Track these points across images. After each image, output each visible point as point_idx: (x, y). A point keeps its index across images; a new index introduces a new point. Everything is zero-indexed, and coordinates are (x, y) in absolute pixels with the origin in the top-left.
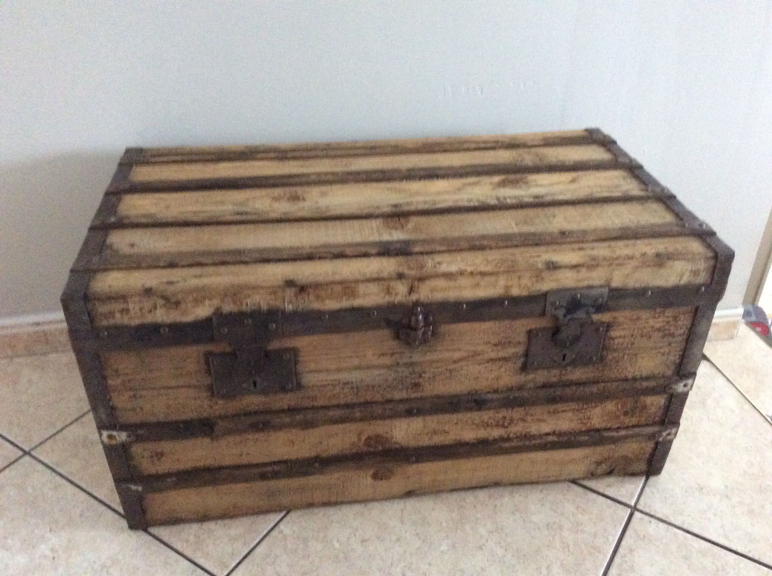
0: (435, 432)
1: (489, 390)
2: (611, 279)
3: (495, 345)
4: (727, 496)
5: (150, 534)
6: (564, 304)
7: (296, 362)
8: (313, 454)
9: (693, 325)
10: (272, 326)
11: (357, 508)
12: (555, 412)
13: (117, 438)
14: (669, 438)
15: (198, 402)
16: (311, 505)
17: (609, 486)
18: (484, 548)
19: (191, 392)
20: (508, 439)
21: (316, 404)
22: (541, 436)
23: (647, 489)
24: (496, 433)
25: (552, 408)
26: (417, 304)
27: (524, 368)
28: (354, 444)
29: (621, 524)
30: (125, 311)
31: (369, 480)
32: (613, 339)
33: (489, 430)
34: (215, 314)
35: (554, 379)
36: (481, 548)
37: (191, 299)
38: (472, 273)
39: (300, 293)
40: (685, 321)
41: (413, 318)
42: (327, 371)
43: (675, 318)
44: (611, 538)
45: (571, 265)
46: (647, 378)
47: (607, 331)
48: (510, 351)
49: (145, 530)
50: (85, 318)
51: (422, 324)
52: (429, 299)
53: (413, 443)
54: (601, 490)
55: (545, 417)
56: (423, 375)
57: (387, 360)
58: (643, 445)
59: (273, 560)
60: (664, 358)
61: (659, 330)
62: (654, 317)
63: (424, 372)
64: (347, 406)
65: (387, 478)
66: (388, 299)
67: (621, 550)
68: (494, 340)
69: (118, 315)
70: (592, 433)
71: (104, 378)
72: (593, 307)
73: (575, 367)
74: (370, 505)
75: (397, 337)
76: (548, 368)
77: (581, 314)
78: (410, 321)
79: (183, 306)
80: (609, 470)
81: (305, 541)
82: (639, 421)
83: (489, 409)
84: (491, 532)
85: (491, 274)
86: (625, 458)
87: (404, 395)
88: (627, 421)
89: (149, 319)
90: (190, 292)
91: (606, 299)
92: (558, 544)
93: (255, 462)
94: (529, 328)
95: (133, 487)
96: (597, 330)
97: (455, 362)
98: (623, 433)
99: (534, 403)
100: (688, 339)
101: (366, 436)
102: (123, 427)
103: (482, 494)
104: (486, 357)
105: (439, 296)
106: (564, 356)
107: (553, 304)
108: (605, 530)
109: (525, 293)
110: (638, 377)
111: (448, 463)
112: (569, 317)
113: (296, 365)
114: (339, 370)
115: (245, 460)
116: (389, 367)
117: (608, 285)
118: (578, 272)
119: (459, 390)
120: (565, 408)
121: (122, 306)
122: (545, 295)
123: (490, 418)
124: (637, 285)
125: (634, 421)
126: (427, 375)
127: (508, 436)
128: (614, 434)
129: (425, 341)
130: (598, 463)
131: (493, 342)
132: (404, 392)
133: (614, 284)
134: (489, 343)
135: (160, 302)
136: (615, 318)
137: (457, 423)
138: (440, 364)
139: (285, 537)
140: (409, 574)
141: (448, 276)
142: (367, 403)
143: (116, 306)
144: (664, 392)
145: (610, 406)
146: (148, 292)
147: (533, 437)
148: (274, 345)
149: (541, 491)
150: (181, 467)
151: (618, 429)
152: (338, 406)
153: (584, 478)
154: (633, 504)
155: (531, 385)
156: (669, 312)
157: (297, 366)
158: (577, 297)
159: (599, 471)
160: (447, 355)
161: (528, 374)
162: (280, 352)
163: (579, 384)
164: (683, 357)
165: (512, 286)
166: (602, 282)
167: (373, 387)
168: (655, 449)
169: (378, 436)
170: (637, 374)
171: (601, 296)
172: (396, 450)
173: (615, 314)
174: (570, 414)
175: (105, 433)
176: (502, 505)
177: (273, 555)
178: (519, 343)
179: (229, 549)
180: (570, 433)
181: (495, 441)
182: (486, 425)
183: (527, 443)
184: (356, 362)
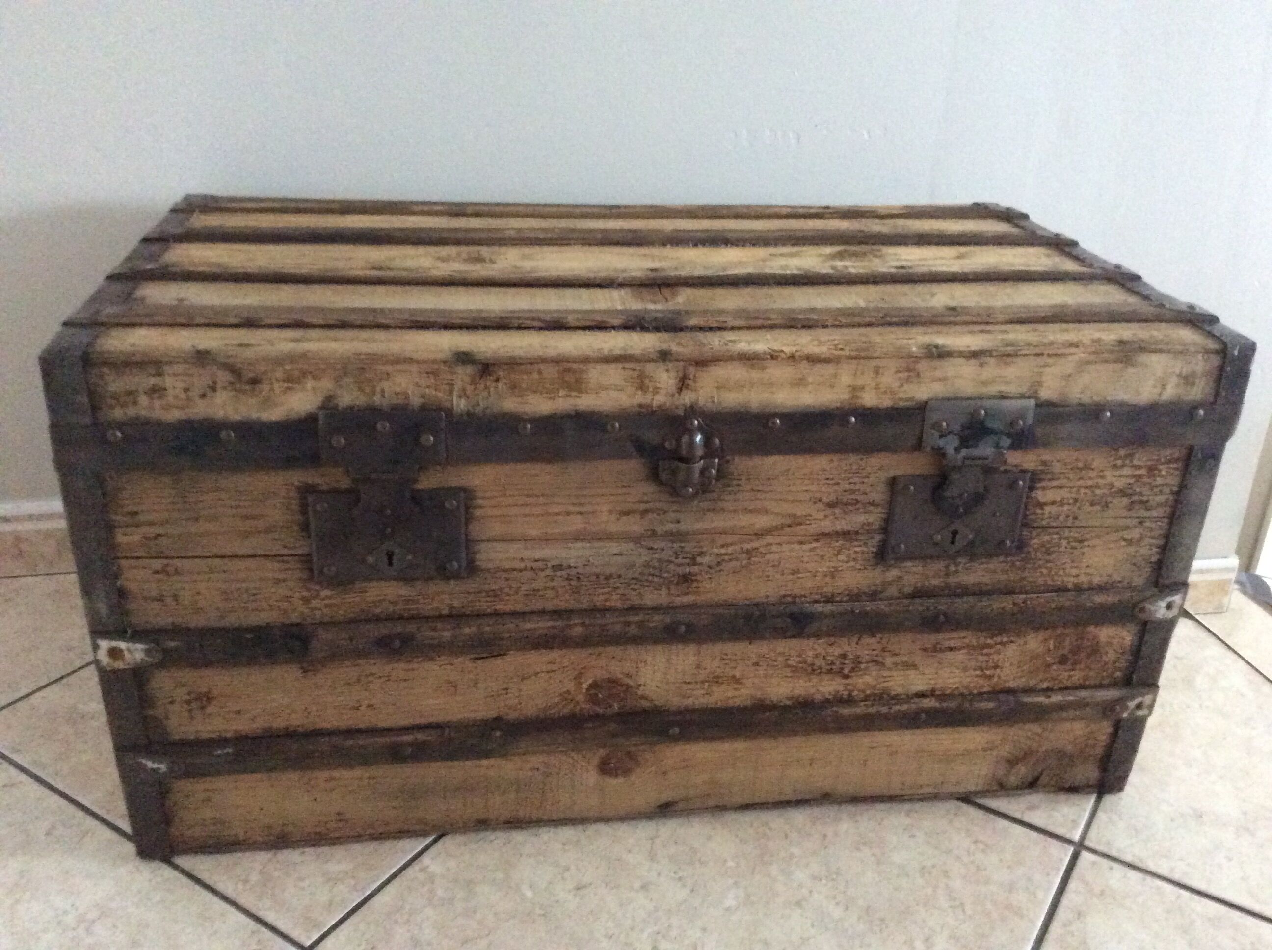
0: (717, 680)
1: (817, 597)
2: (1040, 384)
3: (831, 505)
4: (1247, 830)
5: (176, 867)
6: (957, 428)
7: (469, 519)
8: (493, 714)
9: (1182, 487)
10: (428, 439)
11: (567, 833)
12: (936, 649)
13: (127, 655)
14: (1140, 713)
15: (282, 591)
16: (482, 824)
17: (1032, 808)
18: (804, 903)
19: (271, 569)
20: (849, 701)
21: (500, 607)
22: (909, 698)
23: (1100, 814)
24: (829, 687)
25: (930, 639)
26: (692, 411)
27: (882, 556)
28: (566, 696)
29: (1058, 869)
30: (156, 391)
31: (591, 777)
32: (1041, 505)
33: (815, 679)
34: (322, 407)
35: (936, 582)
36: (799, 904)
37: (279, 374)
38: (792, 357)
39: (481, 377)
40: (1168, 477)
41: (685, 439)
42: (525, 539)
43: (1151, 469)
44: (1040, 894)
45: (970, 352)
46: (1101, 589)
47: (1032, 488)
48: (856, 520)
49: (167, 860)
50: (83, 399)
51: (700, 452)
52: (713, 402)
53: (676, 702)
54: (1018, 815)
55: (918, 658)
56: (699, 560)
57: (635, 525)
58: (1093, 727)
59: (406, 917)
60: (1131, 550)
61: (1122, 493)
62: (1115, 467)
63: (701, 554)
64: (557, 613)
65: (627, 772)
66: (640, 398)
67: (1062, 913)
68: (829, 494)
69: (143, 400)
70: (1002, 697)
71: (110, 528)
72: (1009, 435)
73: (973, 557)
74: (592, 829)
75: (654, 476)
76: (925, 558)
77: (985, 450)
78: (679, 444)
79: (265, 387)
80: (1030, 779)
81: (470, 884)
82: (1086, 678)
83: (817, 636)
84: (816, 878)
85: (827, 361)
86: (1061, 754)
87: (661, 597)
88: (1065, 675)
89: (201, 410)
90: (278, 361)
91: (1030, 421)
92: (943, 902)
93: (382, 725)
94: (892, 474)
95: (150, 764)
96: (1013, 485)
97: (758, 535)
98: (1056, 698)
99: (897, 628)
100: (1173, 514)
101: (590, 681)
102: (137, 635)
103: (799, 816)
104: (813, 529)
105: (731, 399)
106: (955, 534)
107: (936, 426)
108: (1029, 879)
109: (886, 402)
110: (1085, 586)
111: (740, 746)
112: (964, 452)
113: (467, 524)
114: (546, 540)
115: (364, 719)
116: (637, 540)
117: (1034, 396)
118: (982, 365)
119: (762, 593)
120: (952, 644)
121: (153, 381)
122: (922, 407)
123: (816, 656)
124: (1086, 399)
125: (1077, 676)
126: (706, 560)
127: (850, 695)
128: (1041, 699)
129: (704, 488)
130: (1012, 762)
131: (826, 500)
132: (664, 591)
133: (1045, 394)
134: (820, 500)
135: (223, 377)
136: (1044, 463)
137: (757, 664)
138: (729, 539)
139: (432, 879)
140: (663, 945)
141: (750, 359)
142: (593, 611)
143: (144, 381)
144: (1132, 618)
145: (1034, 642)
146: (202, 357)
147: (896, 699)
148: (428, 481)
149: (908, 815)
150: (243, 725)
151: (1048, 691)
152: (543, 612)
153: (985, 793)
154: (1076, 837)
155: (893, 591)
156: (1142, 458)
157: (471, 527)
158: (979, 414)
159: (1013, 780)
160: (744, 520)
161: (888, 567)
162: (439, 495)
163: (980, 592)
164: (1164, 548)
165: (862, 388)
166: (1024, 389)
167: (608, 578)
168: (1114, 735)
169: (613, 682)
170: (1084, 579)
171: (1022, 415)
172: (645, 712)
173: (1047, 456)
174: (960, 656)
175: (105, 645)
176: (836, 834)
177: (408, 907)
178: (872, 504)
179: (323, 896)
180: (962, 695)
181: (826, 703)
182: (813, 671)
183: (884, 710)
184: (576, 524)
